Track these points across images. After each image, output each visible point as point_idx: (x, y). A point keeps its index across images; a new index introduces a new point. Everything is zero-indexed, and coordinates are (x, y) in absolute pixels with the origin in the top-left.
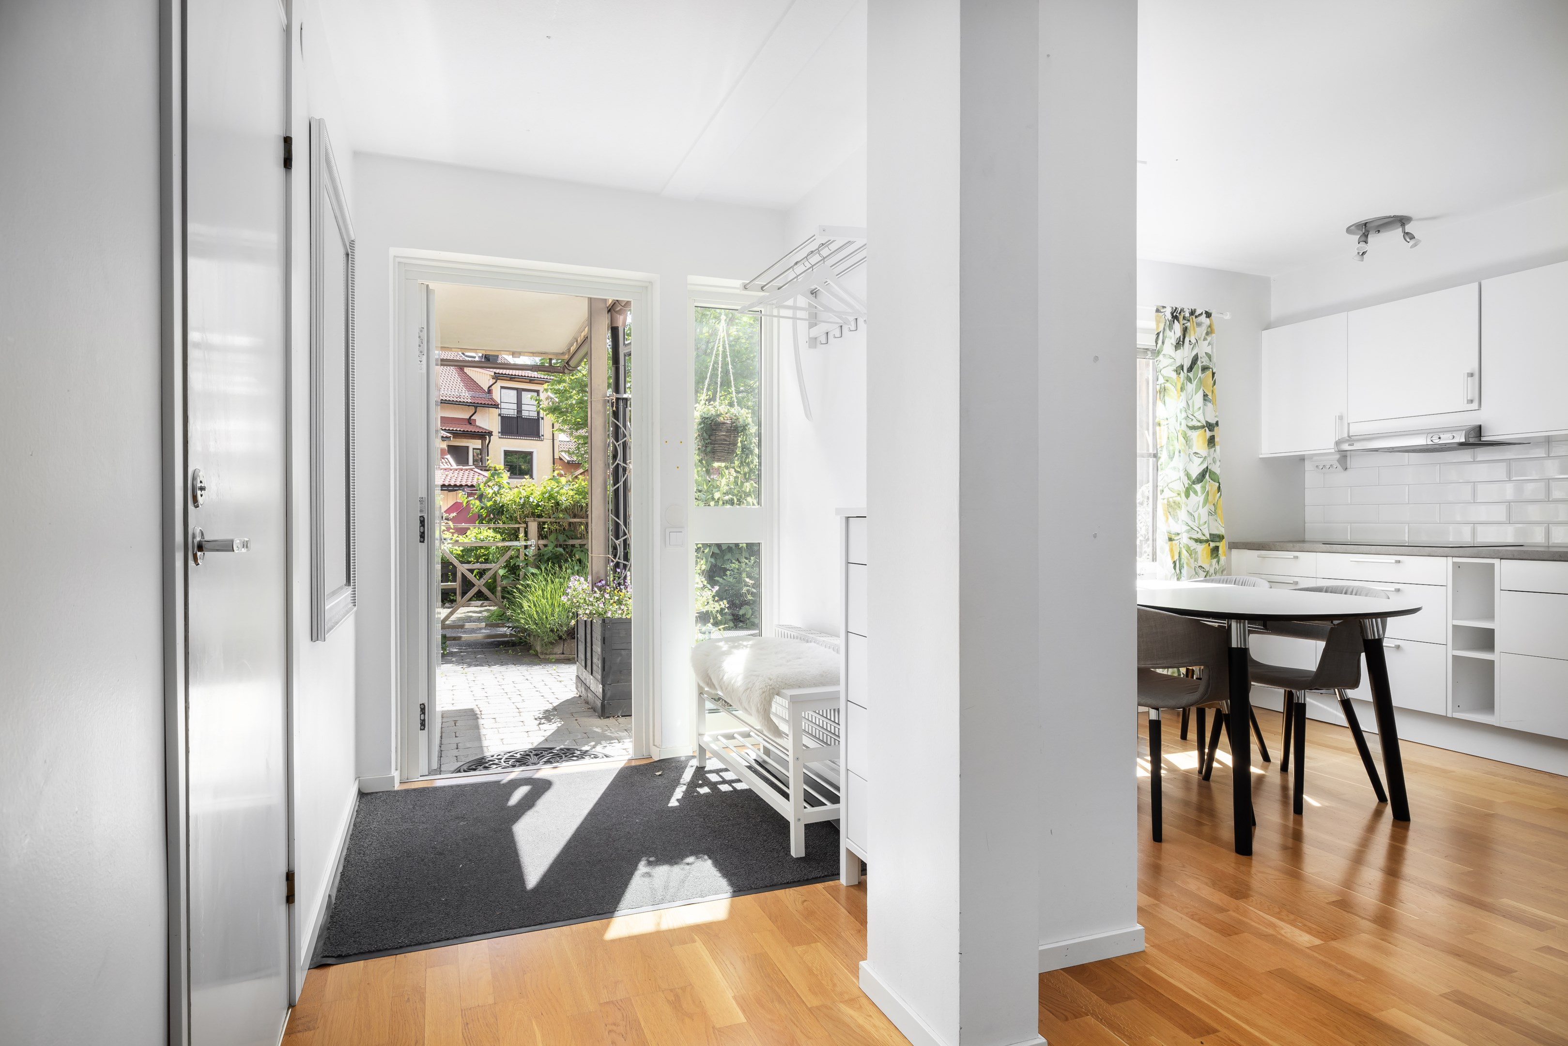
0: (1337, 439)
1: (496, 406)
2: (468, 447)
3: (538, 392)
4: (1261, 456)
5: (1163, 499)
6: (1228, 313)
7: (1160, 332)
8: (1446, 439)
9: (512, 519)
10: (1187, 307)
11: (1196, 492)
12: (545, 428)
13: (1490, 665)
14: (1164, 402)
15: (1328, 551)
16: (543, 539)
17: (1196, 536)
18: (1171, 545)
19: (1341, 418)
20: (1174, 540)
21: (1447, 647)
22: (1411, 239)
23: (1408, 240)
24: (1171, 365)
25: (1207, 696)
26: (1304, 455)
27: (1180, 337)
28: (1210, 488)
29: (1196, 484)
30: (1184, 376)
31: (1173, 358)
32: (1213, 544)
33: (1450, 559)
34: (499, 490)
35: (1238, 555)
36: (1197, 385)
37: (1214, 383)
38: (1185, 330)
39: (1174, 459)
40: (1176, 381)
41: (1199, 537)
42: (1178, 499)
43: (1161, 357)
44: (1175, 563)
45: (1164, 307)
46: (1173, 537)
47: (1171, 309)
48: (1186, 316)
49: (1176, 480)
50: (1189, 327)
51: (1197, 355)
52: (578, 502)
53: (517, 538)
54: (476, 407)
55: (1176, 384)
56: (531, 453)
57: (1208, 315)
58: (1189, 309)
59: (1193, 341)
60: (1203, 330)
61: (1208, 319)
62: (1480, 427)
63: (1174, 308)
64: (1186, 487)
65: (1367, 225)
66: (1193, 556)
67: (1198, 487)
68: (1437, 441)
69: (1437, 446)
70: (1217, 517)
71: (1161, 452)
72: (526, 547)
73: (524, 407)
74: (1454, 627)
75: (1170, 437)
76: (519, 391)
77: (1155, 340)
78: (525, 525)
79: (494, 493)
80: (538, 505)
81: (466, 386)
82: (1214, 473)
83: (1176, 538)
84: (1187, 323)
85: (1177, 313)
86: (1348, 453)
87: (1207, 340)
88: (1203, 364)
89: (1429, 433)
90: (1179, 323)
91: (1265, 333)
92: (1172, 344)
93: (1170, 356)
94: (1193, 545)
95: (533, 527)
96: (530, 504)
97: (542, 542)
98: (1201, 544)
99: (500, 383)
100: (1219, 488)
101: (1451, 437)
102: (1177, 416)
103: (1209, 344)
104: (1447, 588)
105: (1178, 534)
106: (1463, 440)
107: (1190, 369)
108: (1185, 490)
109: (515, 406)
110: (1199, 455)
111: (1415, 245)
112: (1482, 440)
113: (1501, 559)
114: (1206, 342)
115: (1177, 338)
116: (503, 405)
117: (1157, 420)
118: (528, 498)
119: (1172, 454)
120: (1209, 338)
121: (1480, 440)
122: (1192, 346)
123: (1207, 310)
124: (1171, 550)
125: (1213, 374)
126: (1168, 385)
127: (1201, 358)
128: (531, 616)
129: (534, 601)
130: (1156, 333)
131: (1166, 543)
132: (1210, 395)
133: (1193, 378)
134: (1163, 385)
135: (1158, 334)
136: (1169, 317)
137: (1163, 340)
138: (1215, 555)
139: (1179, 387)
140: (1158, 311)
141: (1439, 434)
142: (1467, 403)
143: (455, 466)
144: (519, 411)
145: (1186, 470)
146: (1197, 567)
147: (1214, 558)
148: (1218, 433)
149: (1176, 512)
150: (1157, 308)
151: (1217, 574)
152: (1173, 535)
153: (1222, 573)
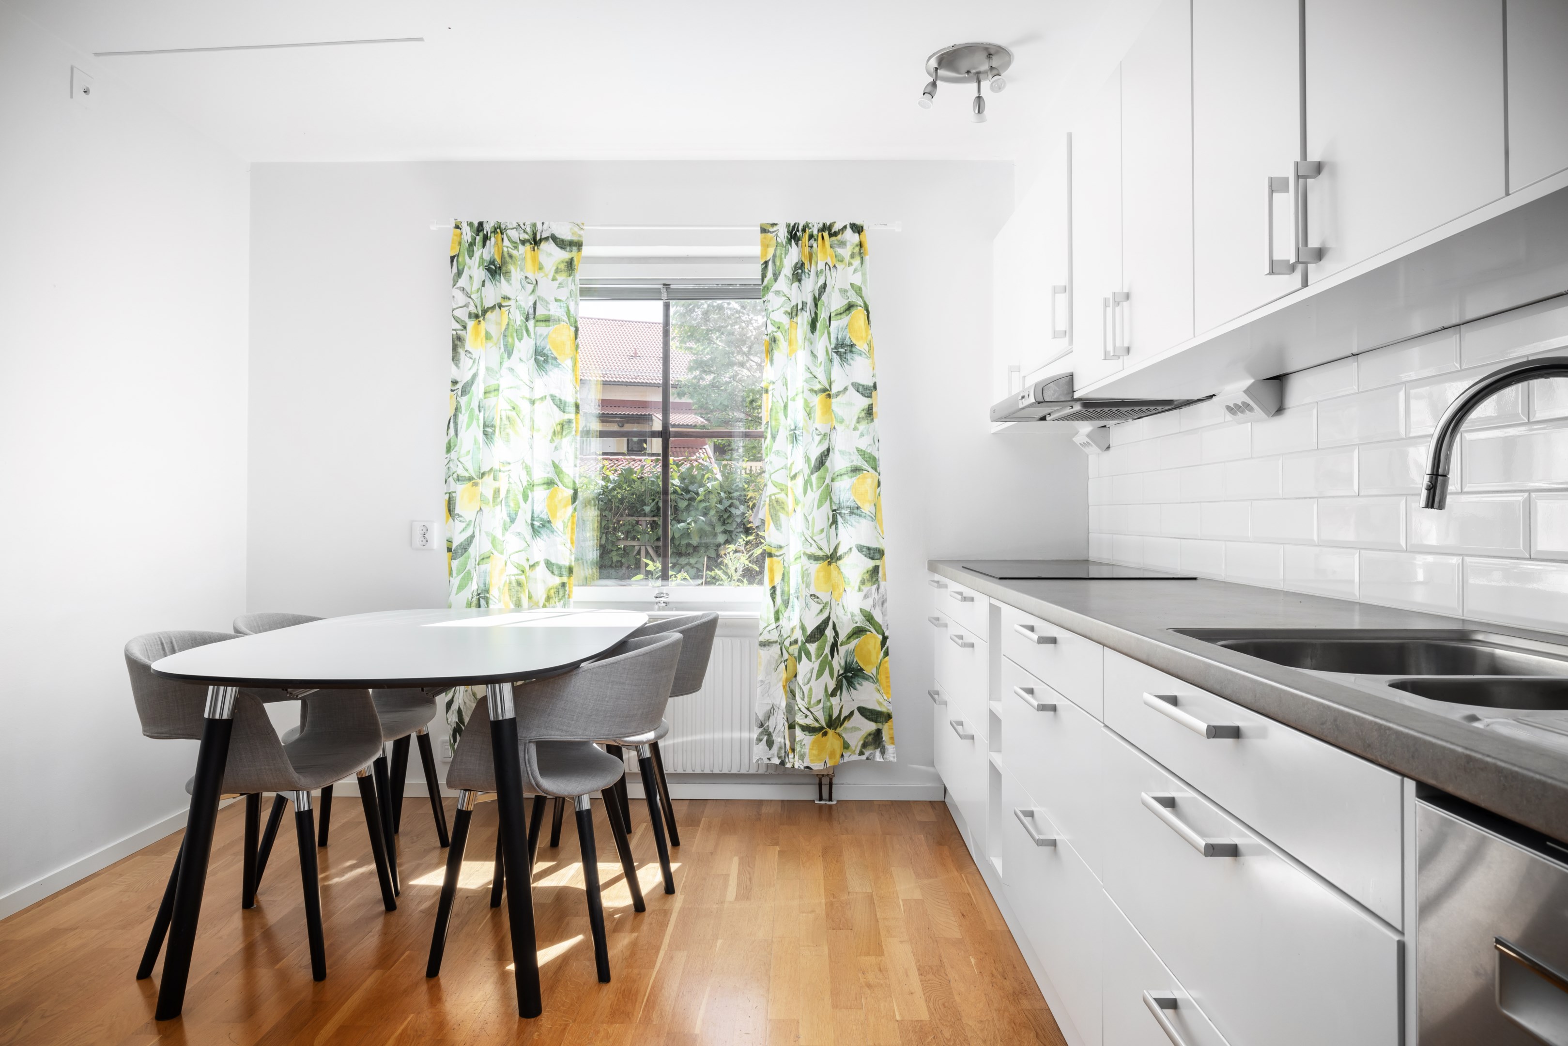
5: (767, 497)
6: (895, 224)
7: (769, 260)
10: (817, 222)
11: (812, 486)
14: (770, 358)
17: (809, 550)
18: (770, 564)
20: (774, 555)
24: (781, 306)
27: (801, 263)
29: (814, 473)
31: (786, 295)
39: (777, 439)
40: (789, 327)
41: (813, 552)
42: (781, 496)
43: (770, 296)
44: (774, 589)
45: (774, 225)
46: (773, 551)
47: (785, 226)
48: (814, 234)
50: (818, 250)
51: (826, 286)
55: (794, 332)
57: (858, 229)
58: (820, 224)
59: (828, 268)
60: (845, 252)
61: (856, 235)
62: (1072, 375)
63: (792, 225)
64: (805, 479)
66: (805, 579)
77: (760, 273)
83: (777, 554)
84: (813, 244)
85: (797, 231)
87: (854, 266)
88: (848, 300)
90: (800, 243)
92: (787, 276)
93: (782, 293)
98: (816, 562)
100: (878, 479)
103: (858, 271)
105: (781, 547)
112: (1075, 397)
114: (851, 268)
115: (796, 267)
120: (857, 261)
122: (818, 275)
123: (857, 223)
125: (866, 314)
126: (778, 335)
127: (842, 292)
130: (762, 262)
132: (860, 344)
134: (772, 335)
135: (766, 263)
136: (784, 237)
137: (774, 271)
138: (874, 579)
140: (764, 231)
145: (807, 455)
146: (809, 595)
147: (874, 584)
148: (880, 400)
149: (779, 516)
150: (761, 228)
151: (877, 608)
152: (774, 549)
153: (882, 606)
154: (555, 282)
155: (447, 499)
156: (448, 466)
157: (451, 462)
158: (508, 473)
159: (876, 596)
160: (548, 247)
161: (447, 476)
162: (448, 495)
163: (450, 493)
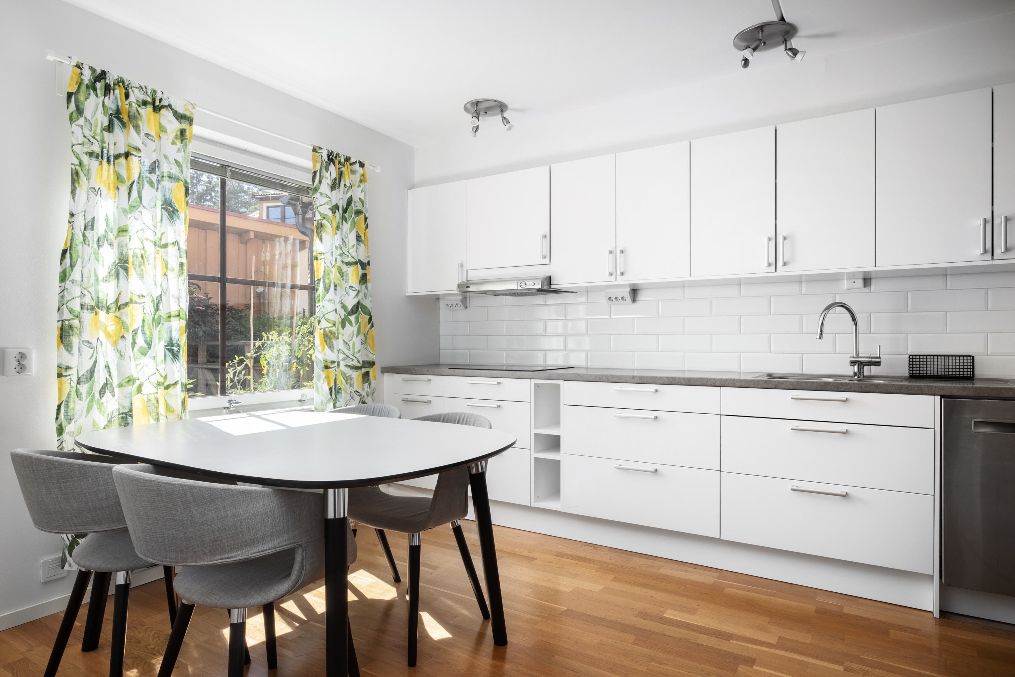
0: (459, 282)
4: (407, 294)
5: (320, 329)
6: (379, 167)
7: (317, 171)
8: (530, 285)
10: (343, 153)
11: (350, 323)
13: (557, 463)
14: (321, 237)
15: (452, 375)
17: (351, 364)
18: (328, 372)
19: (462, 266)
20: (330, 368)
21: (530, 451)
22: (507, 123)
23: (506, 124)
24: (327, 203)
25: (300, 582)
26: (439, 294)
27: (335, 179)
28: (362, 319)
29: (352, 315)
30: (340, 216)
31: (329, 197)
32: (364, 370)
33: (532, 380)
35: (387, 378)
36: (351, 224)
37: (367, 227)
38: (341, 174)
39: (330, 292)
40: (332, 219)
41: (353, 364)
42: (334, 329)
43: (318, 195)
44: (331, 389)
45: (320, 148)
46: (329, 364)
47: (326, 151)
48: (341, 161)
49: (332, 312)
50: (344, 172)
51: (351, 197)
55: (332, 221)
57: (362, 165)
58: (344, 155)
59: (348, 185)
60: (357, 177)
61: (361, 168)
62: (550, 277)
63: (330, 152)
64: (342, 318)
65: (478, 104)
66: (349, 381)
67: (352, 318)
68: (524, 287)
69: (523, 291)
70: (367, 346)
71: (318, 285)
74: (536, 435)
75: (326, 270)
77: (311, 178)
82: (366, 307)
83: (332, 366)
84: (342, 168)
85: (333, 156)
86: (468, 294)
87: (360, 187)
88: (358, 208)
89: (519, 280)
90: (334, 165)
91: (409, 191)
92: (328, 184)
93: (327, 195)
94: (349, 372)
98: (357, 371)
100: (370, 320)
101: (533, 284)
102: (332, 251)
103: (362, 191)
104: (530, 404)
105: (334, 362)
106: (540, 287)
107: (345, 211)
108: (341, 321)
110: (353, 289)
111: (509, 129)
112: (551, 287)
113: (564, 380)
114: (359, 188)
115: (333, 180)
117: (314, 254)
119: (327, 286)
120: (362, 186)
121: (550, 288)
122: (347, 189)
123: (361, 161)
124: (328, 378)
125: (366, 219)
126: (324, 222)
127: (355, 202)
130: (313, 171)
131: (323, 371)
132: (363, 236)
133: (348, 218)
134: (320, 222)
135: (315, 173)
136: (325, 158)
137: (320, 179)
138: (366, 380)
139: (335, 225)
140: (314, 150)
141: (526, 281)
142: (543, 258)
145: (342, 303)
146: (353, 392)
147: (366, 382)
148: (370, 271)
149: (332, 342)
150: (313, 148)
151: (369, 397)
152: (329, 363)
153: (373, 395)
154: (174, 146)
155: (60, 326)
156: (62, 294)
157: (65, 291)
158: (143, 305)
159: (369, 390)
160: (166, 114)
161: (61, 305)
162: (60, 322)
163: (62, 321)
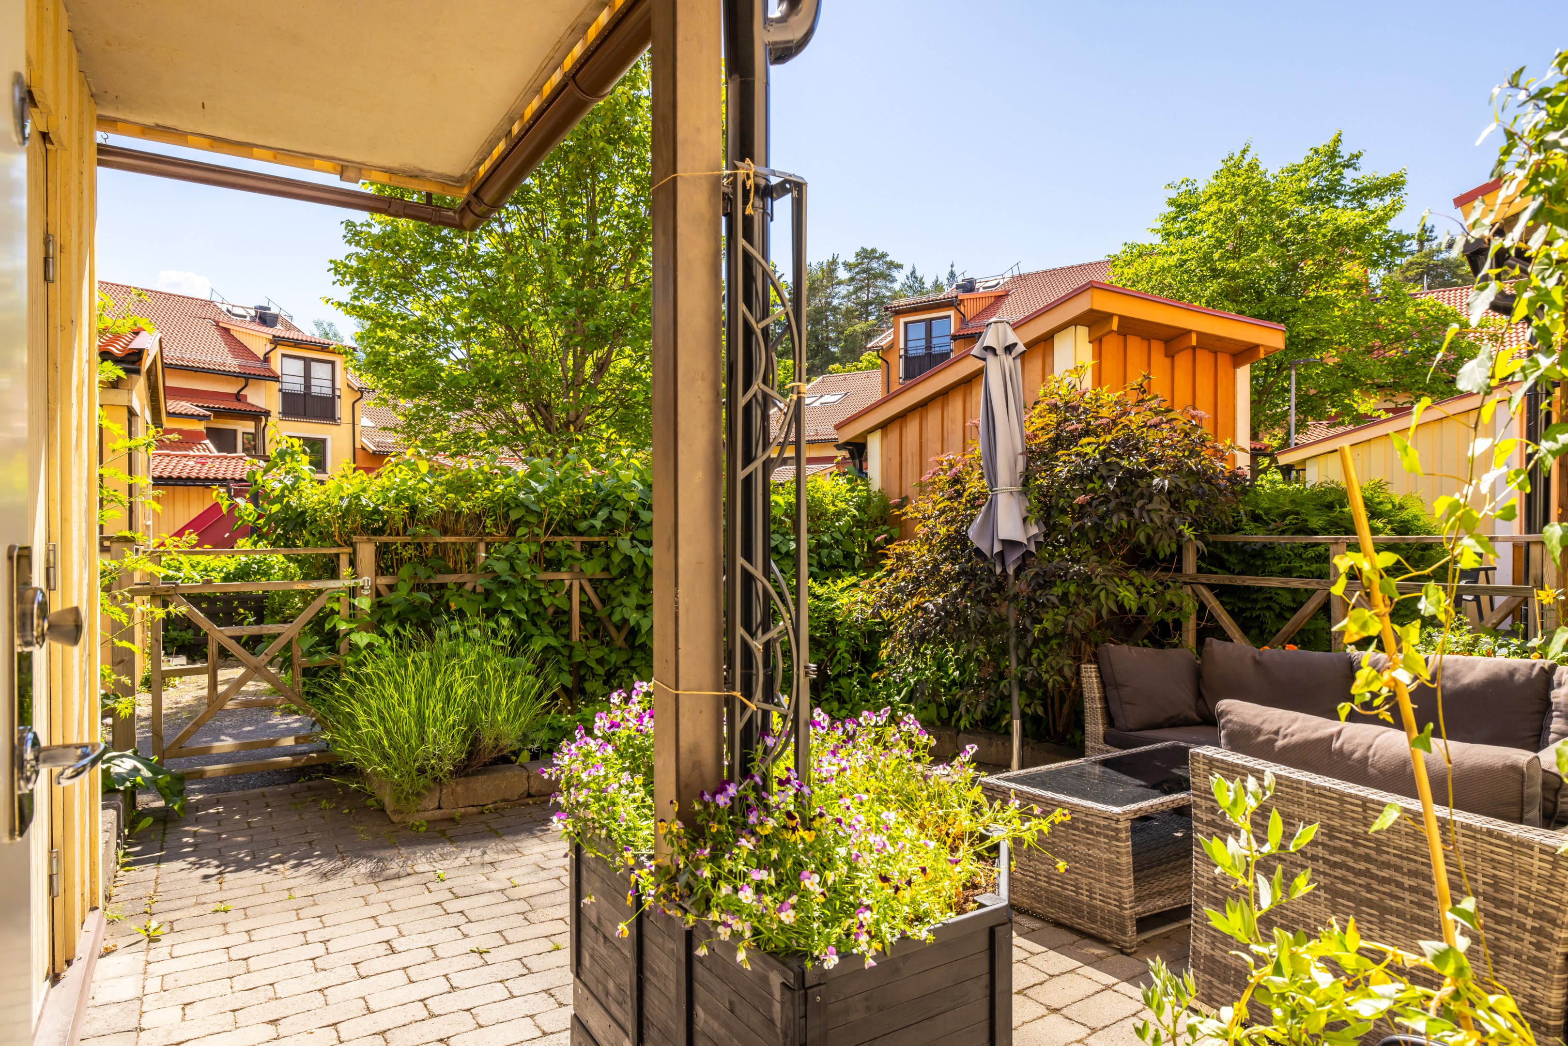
1: (276, 378)
2: (235, 431)
3: (333, 363)
9: (324, 537)
12: (343, 409)
16: (383, 574)
34: (295, 483)
52: (455, 506)
53: (334, 574)
54: (247, 379)
56: (324, 441)
72: (353, 592)
73: (313, 382)
76: (307, 362)
78: (349, 550)
79: (286, 487)
80: (376, 511)
81: (232, 351)
95: (366, 552)
96: (361, 510)
97: (383, 581)
99: (280, 350)
109: (302, 381)
116: (285, 379)
118: (358, 497)
128: (377, 744)
129: (380, 711)
143: (216, 453)
144: (308, 385)
